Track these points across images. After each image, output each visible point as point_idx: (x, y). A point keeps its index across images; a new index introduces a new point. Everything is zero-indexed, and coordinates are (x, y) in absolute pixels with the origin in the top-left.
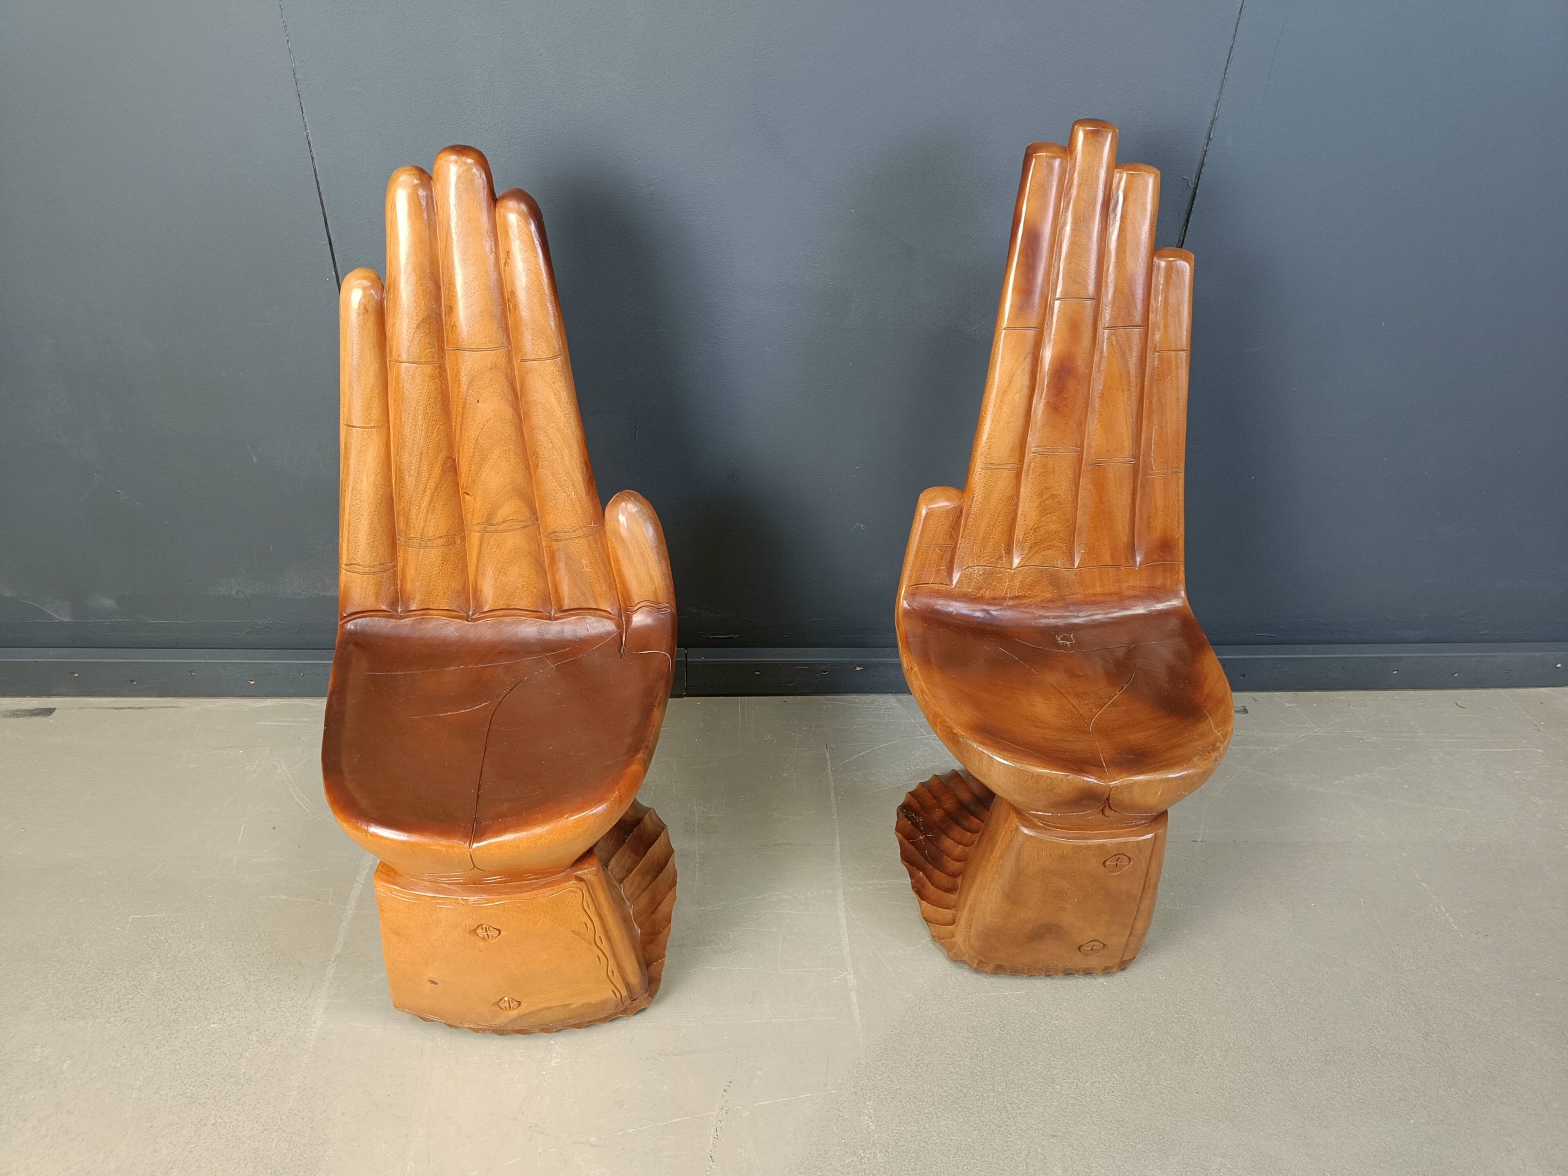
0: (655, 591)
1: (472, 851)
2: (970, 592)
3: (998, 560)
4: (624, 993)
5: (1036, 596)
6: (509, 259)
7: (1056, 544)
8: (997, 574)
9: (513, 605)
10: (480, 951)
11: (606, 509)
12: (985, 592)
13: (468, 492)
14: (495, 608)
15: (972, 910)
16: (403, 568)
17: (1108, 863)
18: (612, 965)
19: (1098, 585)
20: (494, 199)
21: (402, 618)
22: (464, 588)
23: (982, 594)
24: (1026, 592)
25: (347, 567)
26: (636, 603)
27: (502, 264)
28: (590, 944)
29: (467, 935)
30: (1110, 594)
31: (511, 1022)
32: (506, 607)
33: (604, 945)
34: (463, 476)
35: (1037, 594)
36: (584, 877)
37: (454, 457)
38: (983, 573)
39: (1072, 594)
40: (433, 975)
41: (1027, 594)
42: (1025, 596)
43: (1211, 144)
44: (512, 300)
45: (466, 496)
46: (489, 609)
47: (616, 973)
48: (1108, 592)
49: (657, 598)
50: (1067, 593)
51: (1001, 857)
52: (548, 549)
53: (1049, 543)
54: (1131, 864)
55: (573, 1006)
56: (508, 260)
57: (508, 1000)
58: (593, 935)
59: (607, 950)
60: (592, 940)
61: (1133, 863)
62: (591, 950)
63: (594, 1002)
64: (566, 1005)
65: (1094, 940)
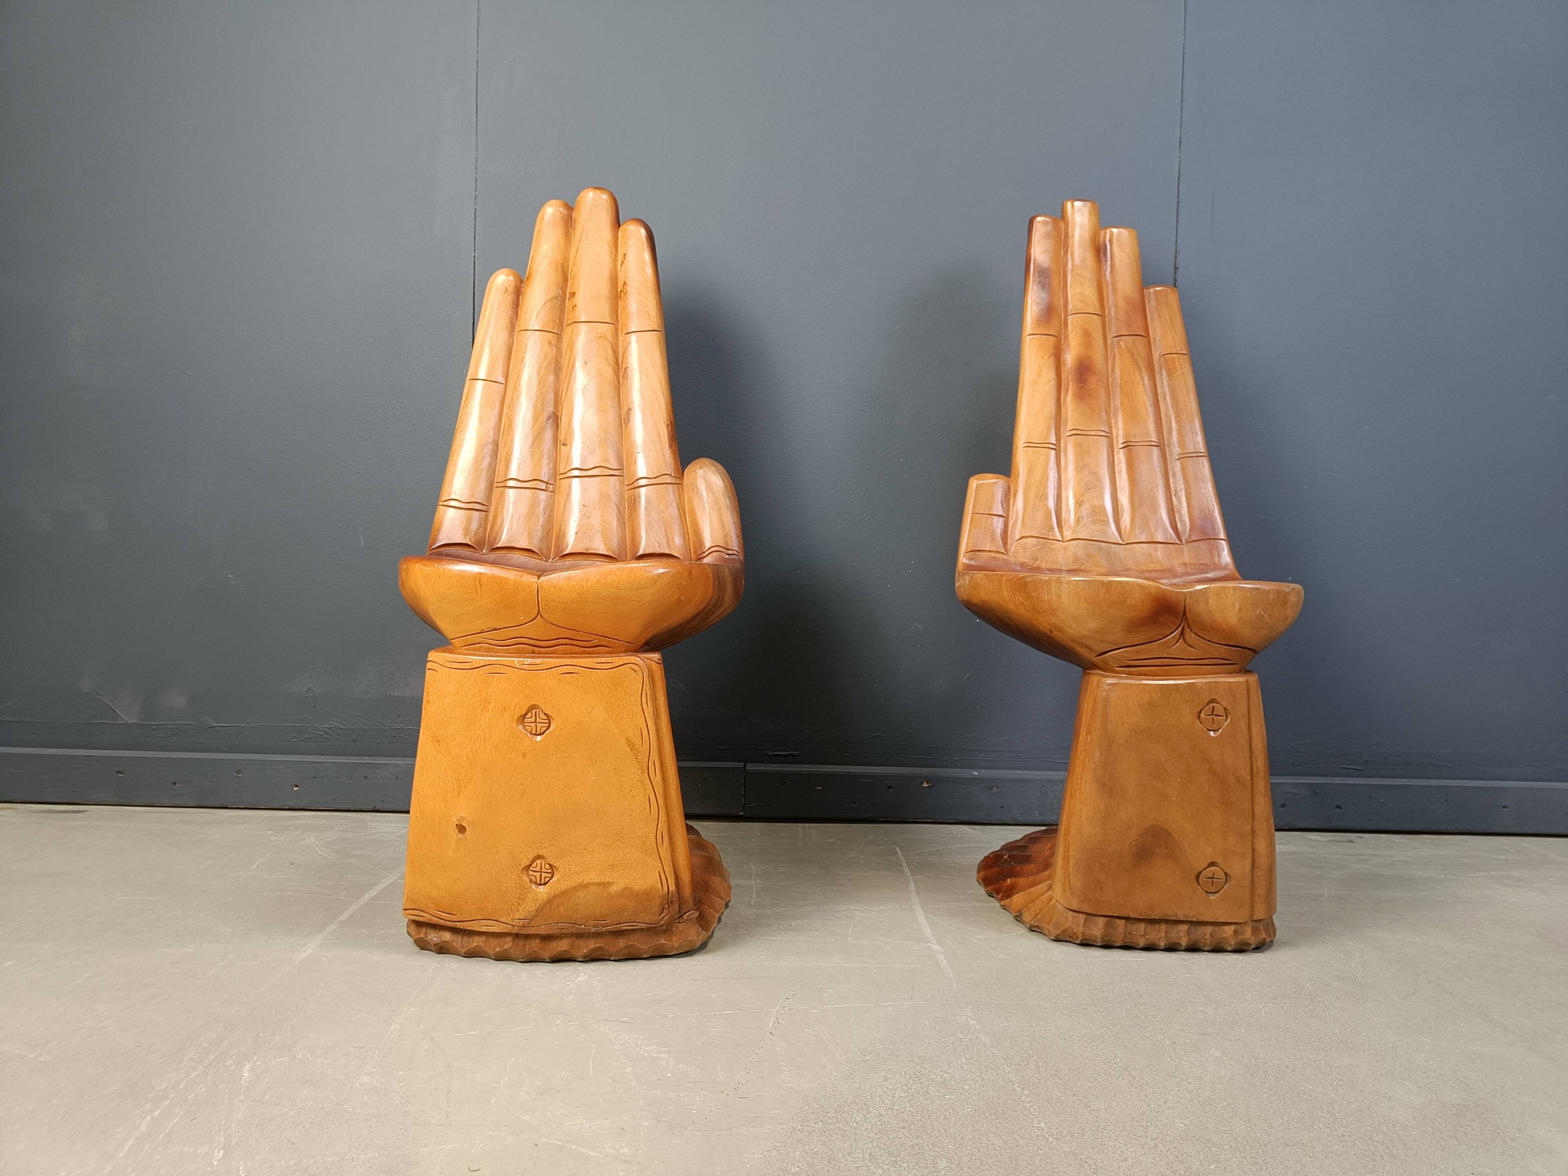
0: (726, 537)
1: (540, 583)
2: (1026, 563)
3: (1049, 531)
4: (673, 888)
5: (1091, 571)
6: (625, 259)
7: (1102, 519)
8: (1050, 545)
9: (592, 549)
10: (524, 755)
11: (686, 470)
12: (1040, 563)
13: (565, 443)
14: (574, 552)
15: (1067, 834)
16: (496, 509)
17: (1202, 715)
18: (663, 826)
20: (617, 223)
21: (484, 554)
22: (548, 534)
23: (1038, 565)
24: (1081, 566)
25: (445, 503)
26: (707, 548)
27: (619, 263)
28: (643, 772)
29: (514, 725)
30: (1162, 571)
31: (539, 911)
32: (585, 552)
33: (657, 779)
34: (563, 429)
35: (1092, 569)
36: (647, 661)
37: (557, 414)
38: (1035, 544)
40: (462, 811)
41: (1081, 568)
43: (1179, 271)
44: (624, 290)
45: (563, 447)
46: (569, 552)
47: (666, 842)
48: (1160, 569)
49: (727, 543)
50: (1120, 569)
51: (1089, 732)
52: (629, 500)
53: (1096, 518)
54: (1229, 720)
55: (613, 889)
56: (624, 261)
57: (541, 863)
58: (647, 754)
59: (659, 790)
60: (645, 764)
61: (1231, 719)
62: (643, 783)
63: (636, 888)
64: (605, 885)
65: (1212, 864)
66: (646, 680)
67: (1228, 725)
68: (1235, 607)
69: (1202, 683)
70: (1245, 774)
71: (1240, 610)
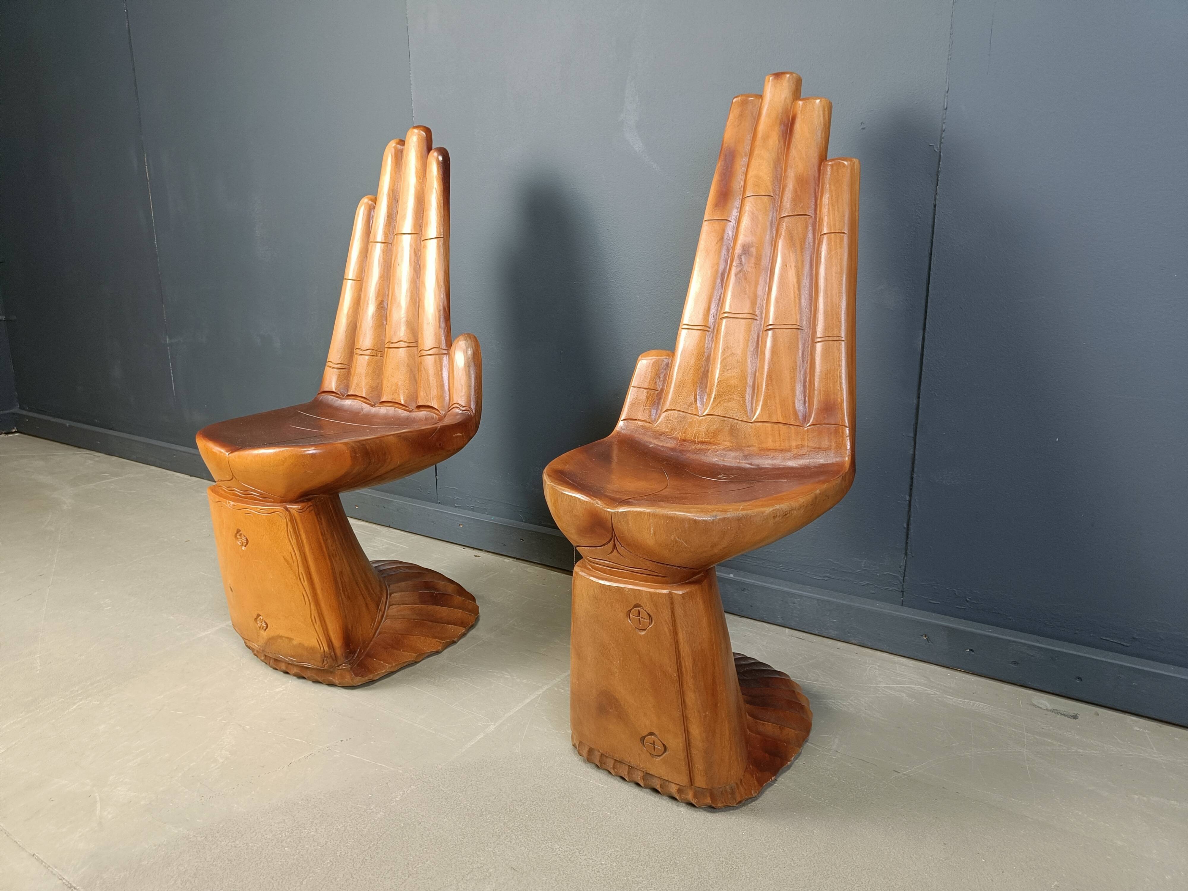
0: (465, 396)
1: (228, 458)
2: (667, 432)
3: (689, 406)
7: (735, 398)
8: (688, 419)
10: (241, 557)
11: (451, 345)
12: (677, 433)
14: (387, 401)
16: (352, 368)
17: (631, 615)
18: (314, 613)
19: (770, 440)
20: (430, 151)
21: (344, 399)
22: (377, 384)
23: (675, 435)
24: (711, 439)
25: (329, 363)
28: (297, 578)
29: (233, 538)
30: (781, 450)
32: (390, 401)
33: (305, 584)
34: (388, 312)
35: (720, 442)
36: (291, 510)
38: (677, 417)
39: (749, 446)
41: (711, 441)
42: (710, 443)
45: (387, 324)
46: (383, 401)
47: (319, 622)
48: (779, 448)
49: (465, 401)
50: (744, 445)
52: (417, 365)
53: (730, 396)
54: (653, 624)
58: (297, 568)
60: (297, 574)
61: (655, 623)
62: (298, 585)
63: (306, 645)
64: (290, 639)
65: (651, 734)
66: (289, 523)
67: (651, 627)
68: (650, 531)
69: (628, 588)
70: (671, 670)
71: (655, 534)
